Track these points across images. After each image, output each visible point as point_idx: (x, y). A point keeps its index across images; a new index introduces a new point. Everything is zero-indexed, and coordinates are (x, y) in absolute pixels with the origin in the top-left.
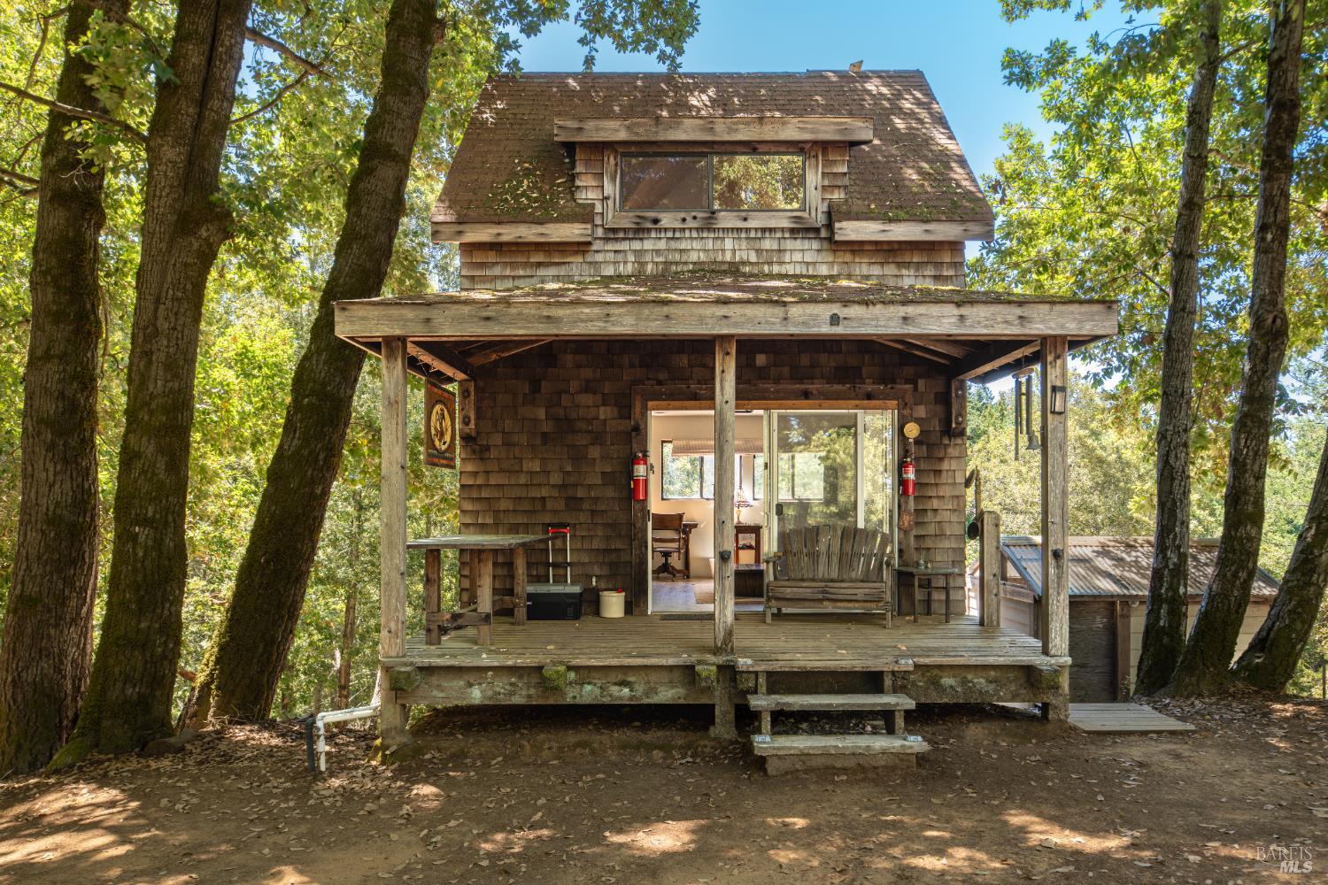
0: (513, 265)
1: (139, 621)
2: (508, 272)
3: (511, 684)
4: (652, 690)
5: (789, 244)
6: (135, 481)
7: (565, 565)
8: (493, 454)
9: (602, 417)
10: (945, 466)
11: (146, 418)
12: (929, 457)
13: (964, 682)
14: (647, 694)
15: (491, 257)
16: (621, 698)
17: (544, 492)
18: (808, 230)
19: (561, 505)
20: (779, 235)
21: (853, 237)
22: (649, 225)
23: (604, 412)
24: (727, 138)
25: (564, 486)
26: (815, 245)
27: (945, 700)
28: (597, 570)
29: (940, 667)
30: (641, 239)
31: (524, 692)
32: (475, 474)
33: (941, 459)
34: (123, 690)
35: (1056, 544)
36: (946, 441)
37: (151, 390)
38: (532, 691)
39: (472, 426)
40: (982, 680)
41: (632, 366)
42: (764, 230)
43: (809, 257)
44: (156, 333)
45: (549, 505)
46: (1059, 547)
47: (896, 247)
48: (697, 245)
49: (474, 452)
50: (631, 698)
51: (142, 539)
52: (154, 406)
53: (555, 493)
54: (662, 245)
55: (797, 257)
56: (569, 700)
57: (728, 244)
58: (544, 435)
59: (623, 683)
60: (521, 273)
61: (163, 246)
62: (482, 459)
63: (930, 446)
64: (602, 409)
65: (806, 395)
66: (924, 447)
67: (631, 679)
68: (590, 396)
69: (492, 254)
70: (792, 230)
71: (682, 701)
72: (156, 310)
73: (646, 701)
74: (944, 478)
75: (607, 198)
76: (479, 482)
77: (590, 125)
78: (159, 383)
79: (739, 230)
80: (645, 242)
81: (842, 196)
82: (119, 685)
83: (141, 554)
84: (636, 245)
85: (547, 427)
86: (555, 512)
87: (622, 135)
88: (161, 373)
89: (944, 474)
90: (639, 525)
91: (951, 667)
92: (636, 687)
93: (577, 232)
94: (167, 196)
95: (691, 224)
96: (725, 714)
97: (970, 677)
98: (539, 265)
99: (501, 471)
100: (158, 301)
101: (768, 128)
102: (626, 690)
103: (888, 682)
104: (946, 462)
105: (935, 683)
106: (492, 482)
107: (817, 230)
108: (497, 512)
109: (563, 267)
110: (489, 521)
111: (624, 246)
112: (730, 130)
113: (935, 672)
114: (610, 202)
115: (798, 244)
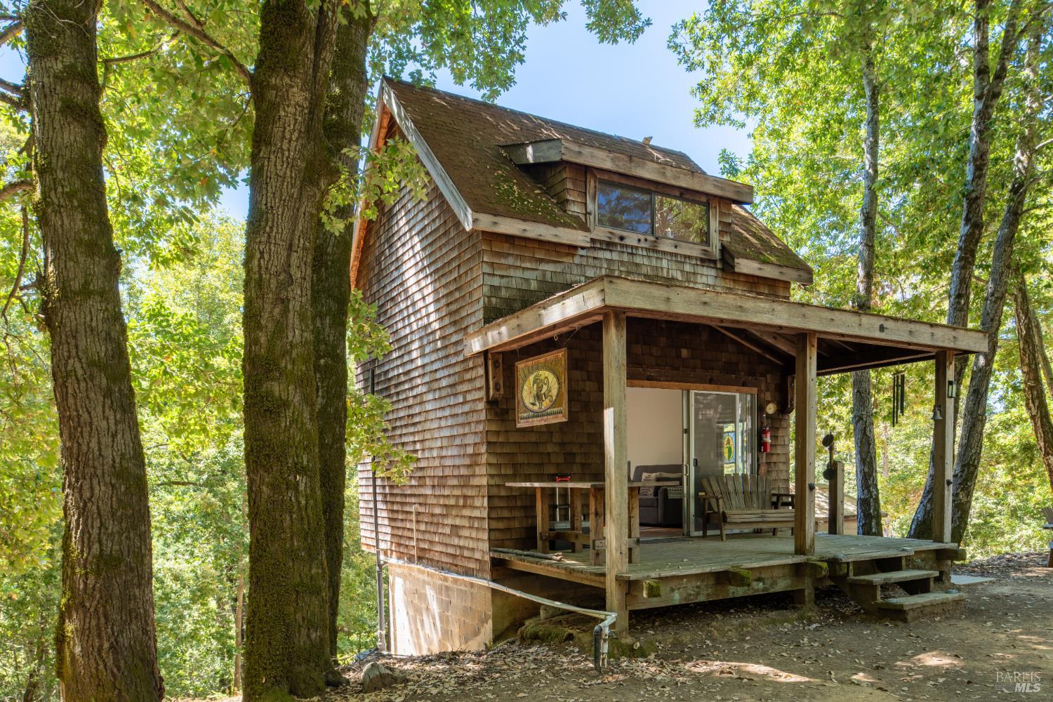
0: (522, 258)
1: (311, 568)
2: (518, 263)
3: (697, 587)
4: (774, 583)
5: (700, 270)
6: (287, 429)
8: (511, 416)
9: (588, 389)
11: (289, 367)
14: (772, 585)
15: (506, 248)
16: (758, 590)
17: (549, 448)
18: (710, 261)
19: (561, 460)
20: (694, 262)
21: (745, 271)
22: (617, 240)
23: (589, 386)
24: (673, 182)
25: (562, 444)
26: (713, 272)
30: (611, 251)
31: (705, 592)
32: (498, 433)
34: (308, 636)
36: (780, 417)
37: (290, 338)
38: (710, 591)
39: (502, 391)
42: (686, 257)
43: (711, 281)
44: (290, 280)
45: (553, 459)
47: (756, 280)
48: (646, 261)
49: (496, 414)
50: (763, 590)
51: (302, 487)
52: (294, 355)
53: (557, 449)
54: (625, 258)
55: (704, 280)
56: (731, 596)
57: (665, 263)
59: (759, 580)
60: (528, 265)
61: (295, 191)
62: (502, 421)
64: (587, 384)
65: (711, 381)
67: (763, 576)
69: (506, 245)
70: (702, 260)
71: (789, 589)
72: (289, 256)
73: (772, 591)
75: (590, 214)
76: (501, 440)
77: (587, 151)
78: (297, 332)
79: (671, 254)
80: (614, 254)
81: (729, 239)
82: (304, 631)
83: (303, 502)
84: (607, 255)
86: (557, 464)
87: (608, 165)
88: (297, 322)
89: (779, 439)
92: (766, 581)
93: (580, 238)
94: (297, 140)
95: (643, 244)
96: (810, 594)
98: (541, 261)
99: (517, 431)
100: (290, 248)
101: (696, 180)
102: (761, 584)
103: (904, 562)
104: (781, 431)
107: (715, 262)
109: (558, 265)
110: (510, 472)
111: (601, 254)
112: (676, 178)
114: (592, 217)
115: (705, 271)
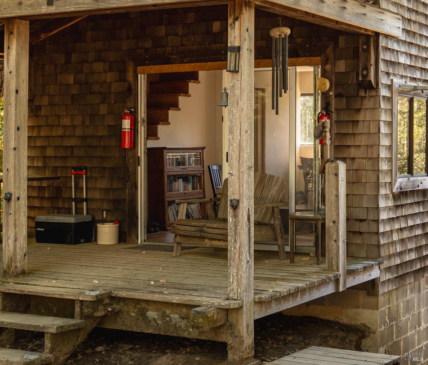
7: (81, 200)
8: (43, 112)
9: (109, 81)
10: (361, 117)
12: (348, 108)
13: (164, 316)
17: (73, 142)
19: (82, 152)
23: (110, 77)
25: (84, 137)
27: (151, 331)
28: (106, 206)
29: (147, 302)
33: (358, 110)
35: (234, 194)
36: (362, 94)
40: (177, 316)
41: (128, 38)
45: (76, 152)
46: (236, 197)
49: (33, 111)
53: (79, 143)
58: (73, 95)
62: (37, 116)
63: (349, 98)
64: (109, 74)
66: (344, 99)
68: (102, 64)
74: (361, 128)
76: (35, 133)
85: (75, 90)
86: (80, 158)
89: (361, 124)
90: (131, 169)
91: (155, 302)
97: (168, 312)
99: (47, 126)
103: (77, 309)
104: (362, 113)
105: (143, 314)
106: (42, 134)
108: (45, 158)
113: (144, 305)
